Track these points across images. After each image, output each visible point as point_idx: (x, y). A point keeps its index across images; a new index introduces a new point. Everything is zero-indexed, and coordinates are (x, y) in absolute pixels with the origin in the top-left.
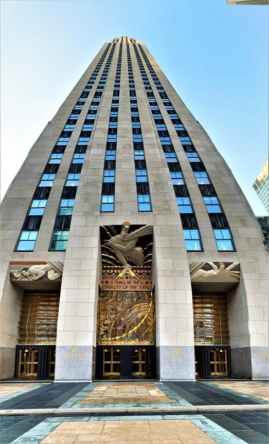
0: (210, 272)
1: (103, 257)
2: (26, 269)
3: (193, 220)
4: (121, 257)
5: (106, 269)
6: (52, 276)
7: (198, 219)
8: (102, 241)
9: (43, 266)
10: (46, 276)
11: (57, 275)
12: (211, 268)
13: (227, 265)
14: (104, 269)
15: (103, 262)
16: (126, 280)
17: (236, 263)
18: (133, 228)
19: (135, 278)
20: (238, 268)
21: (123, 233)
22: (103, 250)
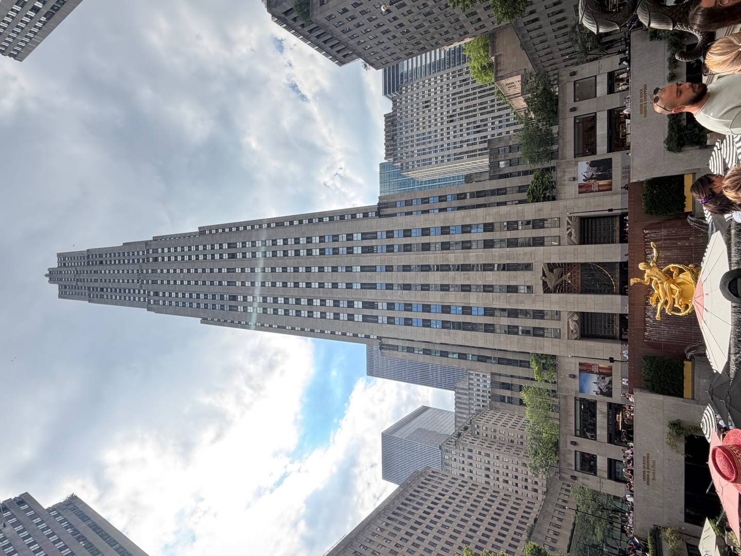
0: (573, 233)
1: (559, 292)
2: (572, 331)
3: (537, 239)
4: (559, 281)
5: (565, 290)
6: (576, 318)
7: (537, 236)
8: (551, 292)
9: (570, 323)
10: (576, 321)
11: (576, 315)
12: (571, 232)
13: (568, 224)
14: (565, 292)
15: (562, 292)
16: (573, 278)
17: (567, 219)
18: (544, 275)
19: (571, 273)
20: (570, 218)
21: (547, 280)
22: (555, 292)
